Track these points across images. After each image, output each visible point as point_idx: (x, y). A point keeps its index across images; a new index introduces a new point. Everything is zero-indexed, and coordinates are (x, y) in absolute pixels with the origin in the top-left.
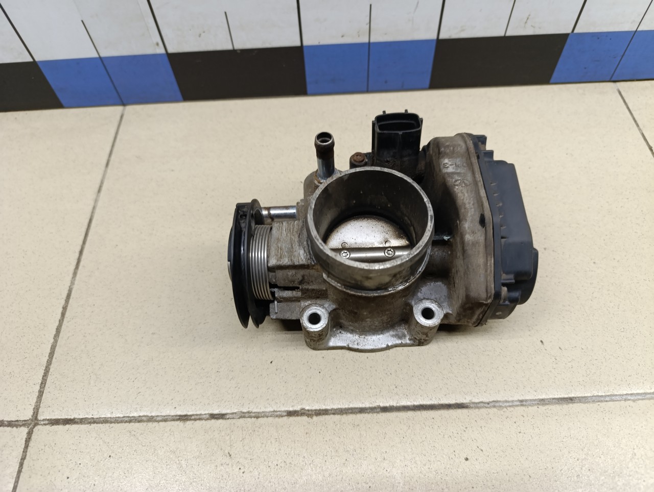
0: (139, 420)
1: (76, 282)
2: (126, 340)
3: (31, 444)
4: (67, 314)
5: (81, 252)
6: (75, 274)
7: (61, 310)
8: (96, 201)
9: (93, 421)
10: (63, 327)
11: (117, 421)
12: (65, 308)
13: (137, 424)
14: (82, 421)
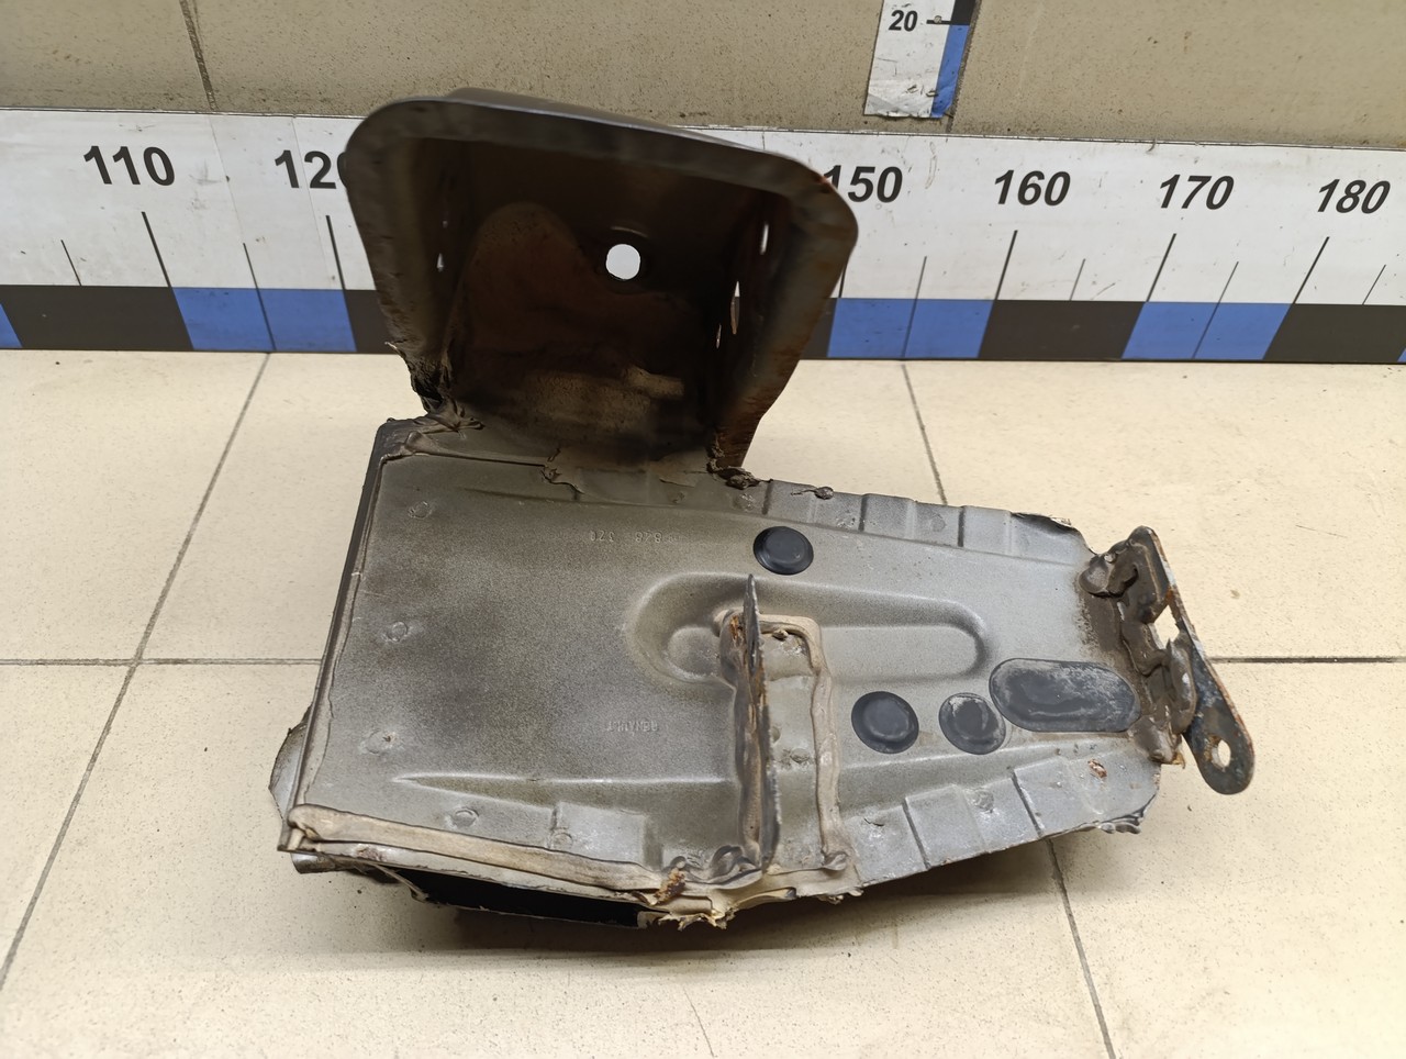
0: (267, 662)
1: (198, 528)
2: (257, 587)
3: (132, 681)
4: (186, 559)
5: (206, 498)
6: (197, 520)
7: (175, 556)
8: (229, 444)
9: (212, 662)
10: (179, 572)
11: (238, 662)
12: (182, 553)
13: (263, 666)
14: (196, 661)
